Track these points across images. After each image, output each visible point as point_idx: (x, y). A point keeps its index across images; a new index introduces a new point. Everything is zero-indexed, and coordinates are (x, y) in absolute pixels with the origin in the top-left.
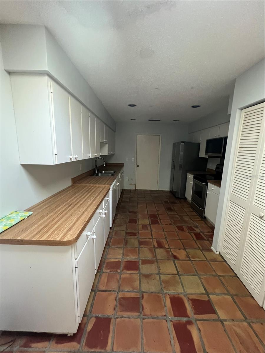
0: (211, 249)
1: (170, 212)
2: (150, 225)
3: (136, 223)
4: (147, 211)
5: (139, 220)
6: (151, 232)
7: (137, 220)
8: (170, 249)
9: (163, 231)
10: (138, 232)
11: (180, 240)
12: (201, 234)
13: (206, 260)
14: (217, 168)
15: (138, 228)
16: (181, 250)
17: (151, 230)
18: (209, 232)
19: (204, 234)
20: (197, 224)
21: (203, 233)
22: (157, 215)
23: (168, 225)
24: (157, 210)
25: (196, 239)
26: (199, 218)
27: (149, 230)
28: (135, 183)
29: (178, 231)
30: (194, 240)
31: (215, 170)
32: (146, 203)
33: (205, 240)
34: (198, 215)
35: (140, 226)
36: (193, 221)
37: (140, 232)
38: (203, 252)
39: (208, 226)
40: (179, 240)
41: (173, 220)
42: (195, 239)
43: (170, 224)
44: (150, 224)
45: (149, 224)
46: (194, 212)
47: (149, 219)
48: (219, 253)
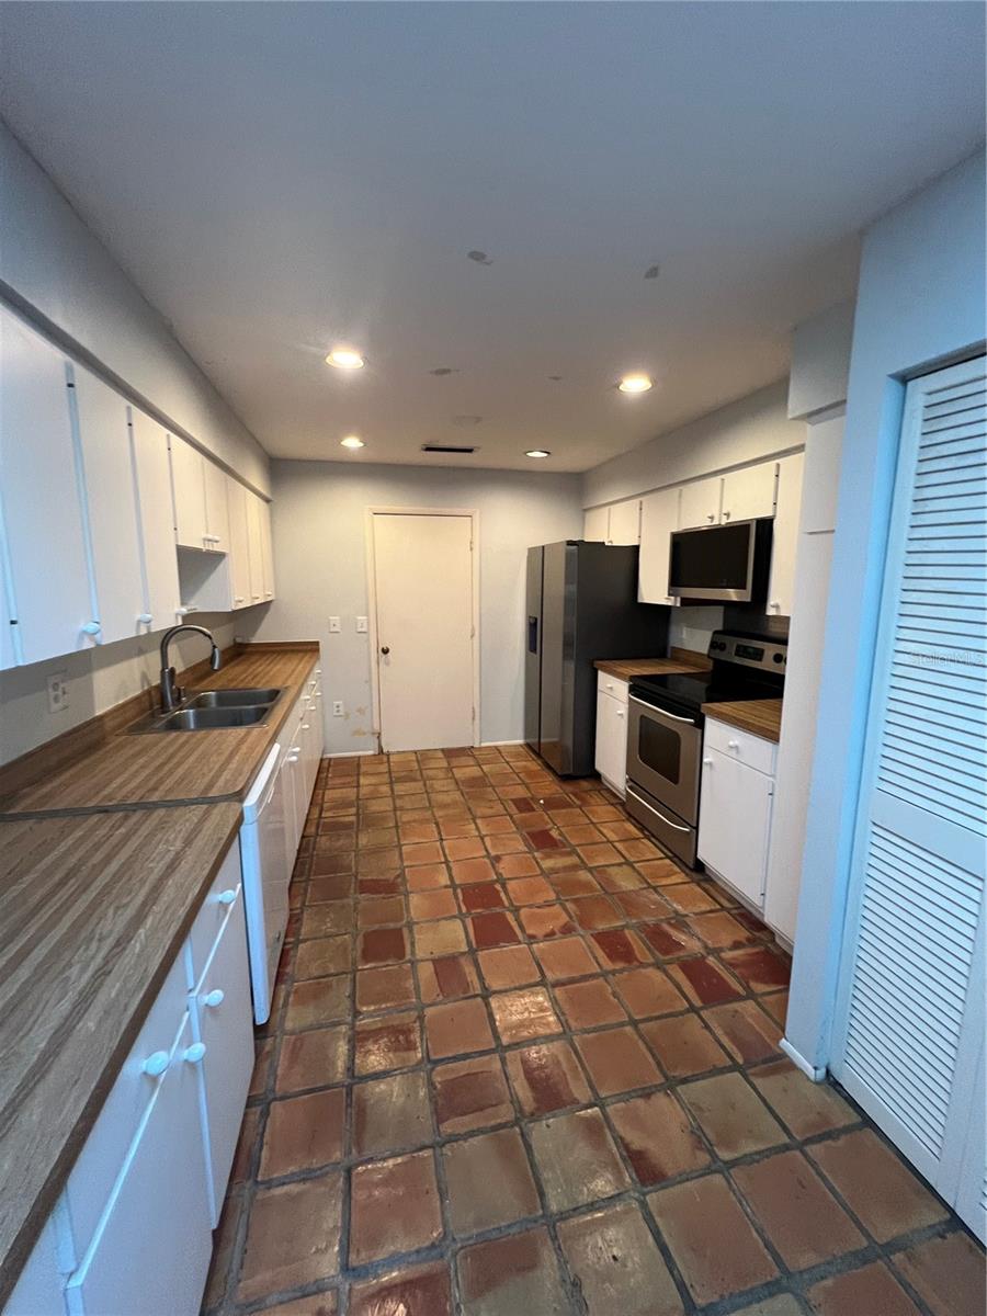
0: (783, 1055)
1: (548, 856)
2: (472, 952)
3: (400, 955)
4: (449, 869)
5: (415, 928)
6: (487, 1005)
7: (405, 932)
8: (602, 1108)
9: (543, 983)
10: (421, 1018)
11: (634, 1023)
12: (711, 960)
13: (785, 1139)
14: (714, 645)
15: (417, 988)
16: (653, 1097)
17: (484, 987)
18: (737, 945)
19: (721, 960)
20: (679, 908)
21: (716, 952)
22: (498, 887)
23: (558, 935)
24: (493, 853)
25: (703, 1002)
26: (676, 869)
27: (472, 993)
28: (376, 727)
29: (608, 965)
30: (692, 1009)
31: (709, 656)
32: (437, 824)
33: (738, 998)
34: (667, 857)
35: (426, 971)
36: (655, 889)
37: (429, 1012)
38: (757, 1082)
39: (723, 908)
40: (628, 1029)
41: (576, 901)
42: (698, 1003)
43: (567, 930)
44: (474, 946)
45: (464, 948)
46: (645, 841)
47: (461, 917)
48: (828, 1071)
